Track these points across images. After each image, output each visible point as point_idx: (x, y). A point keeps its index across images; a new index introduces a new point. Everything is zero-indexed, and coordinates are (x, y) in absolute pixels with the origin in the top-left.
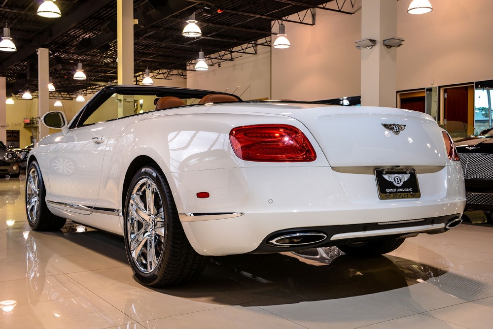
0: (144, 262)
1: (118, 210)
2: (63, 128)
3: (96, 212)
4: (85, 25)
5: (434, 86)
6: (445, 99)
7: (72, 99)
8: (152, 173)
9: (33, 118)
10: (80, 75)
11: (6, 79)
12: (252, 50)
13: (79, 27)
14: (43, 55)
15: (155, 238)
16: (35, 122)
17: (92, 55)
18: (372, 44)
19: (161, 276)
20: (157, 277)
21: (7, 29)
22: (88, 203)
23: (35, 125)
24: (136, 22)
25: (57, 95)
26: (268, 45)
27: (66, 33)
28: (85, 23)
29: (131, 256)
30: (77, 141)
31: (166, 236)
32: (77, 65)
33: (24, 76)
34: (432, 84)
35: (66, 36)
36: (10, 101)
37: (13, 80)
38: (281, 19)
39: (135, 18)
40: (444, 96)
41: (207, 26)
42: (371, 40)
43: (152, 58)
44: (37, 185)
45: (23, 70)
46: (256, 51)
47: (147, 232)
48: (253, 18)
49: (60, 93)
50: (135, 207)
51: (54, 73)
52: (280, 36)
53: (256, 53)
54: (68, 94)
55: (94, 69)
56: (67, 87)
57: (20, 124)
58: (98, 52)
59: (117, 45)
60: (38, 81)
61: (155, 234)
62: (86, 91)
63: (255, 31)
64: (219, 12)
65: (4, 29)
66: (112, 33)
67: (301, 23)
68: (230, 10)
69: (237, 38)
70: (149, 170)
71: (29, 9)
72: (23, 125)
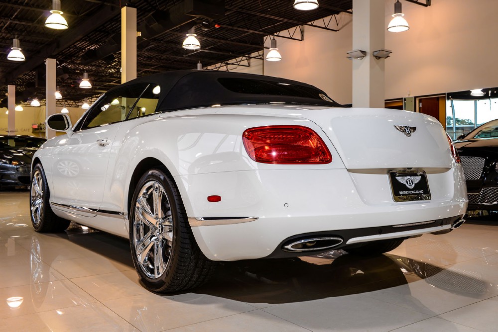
0: (151, 266)
1: (123, 213)
2: (67, 130)
3: (101, 215)
4: (91, 37)
5: (410, 96)
6: (420, 108)
7: (78, 106)
8: (160, 176)
9: (41, 124)
10: (85, 84)
11: (16, 88)
12: (245, 63)
13: (85, 40)
14: (51, 65)
15: (163, 242)
16: (43, 127)
17: (98, 66)
18: (362, 55)
19: (169, 282)
20: (165, 283)
21: (16, 40)
22: (92, 205)
23: (43, 131)
24: (140, 34)
25: (63, 103)
26: (261, 59)
27: (73, 44)
28: (91, 36)
29: (138, 260)
30: (82, 143)
31: (174, 240)
32: (82, 75)
33: (32, 84)
34: (409, 95)
35: (73, 47)
36: (19, 108)
37: (22, 89)
38: (273, 35)
39: (138, 31)
40: (419, 105)
41: (205, 40)
42: (361, 51)
43: (153, 69)
44: (41, 187)
45: (32, 79)
46: (249, 64)
47: (154, 236)
48: (248, 33)
49: (66, 101)
50: (141, 210)
51: (61, 82)
52: (272, 50)
53: (249, 66)
54: (74, 101)
55: (99, 79)
56: (73, 95)
57: (29, 130)
58: (103, 63)
59: (121, 56)
60: (45, 89)
61: (163, 238)
62: (91, 99)
63: (249, 45)
64: (217, 26)
65: (14, 40)
66: (116, 44)
67: (291, 38)
68: (227, 25)
69: (233, 52)
70: (156, 172)
71: (37, 22)
72: (31, 130)
